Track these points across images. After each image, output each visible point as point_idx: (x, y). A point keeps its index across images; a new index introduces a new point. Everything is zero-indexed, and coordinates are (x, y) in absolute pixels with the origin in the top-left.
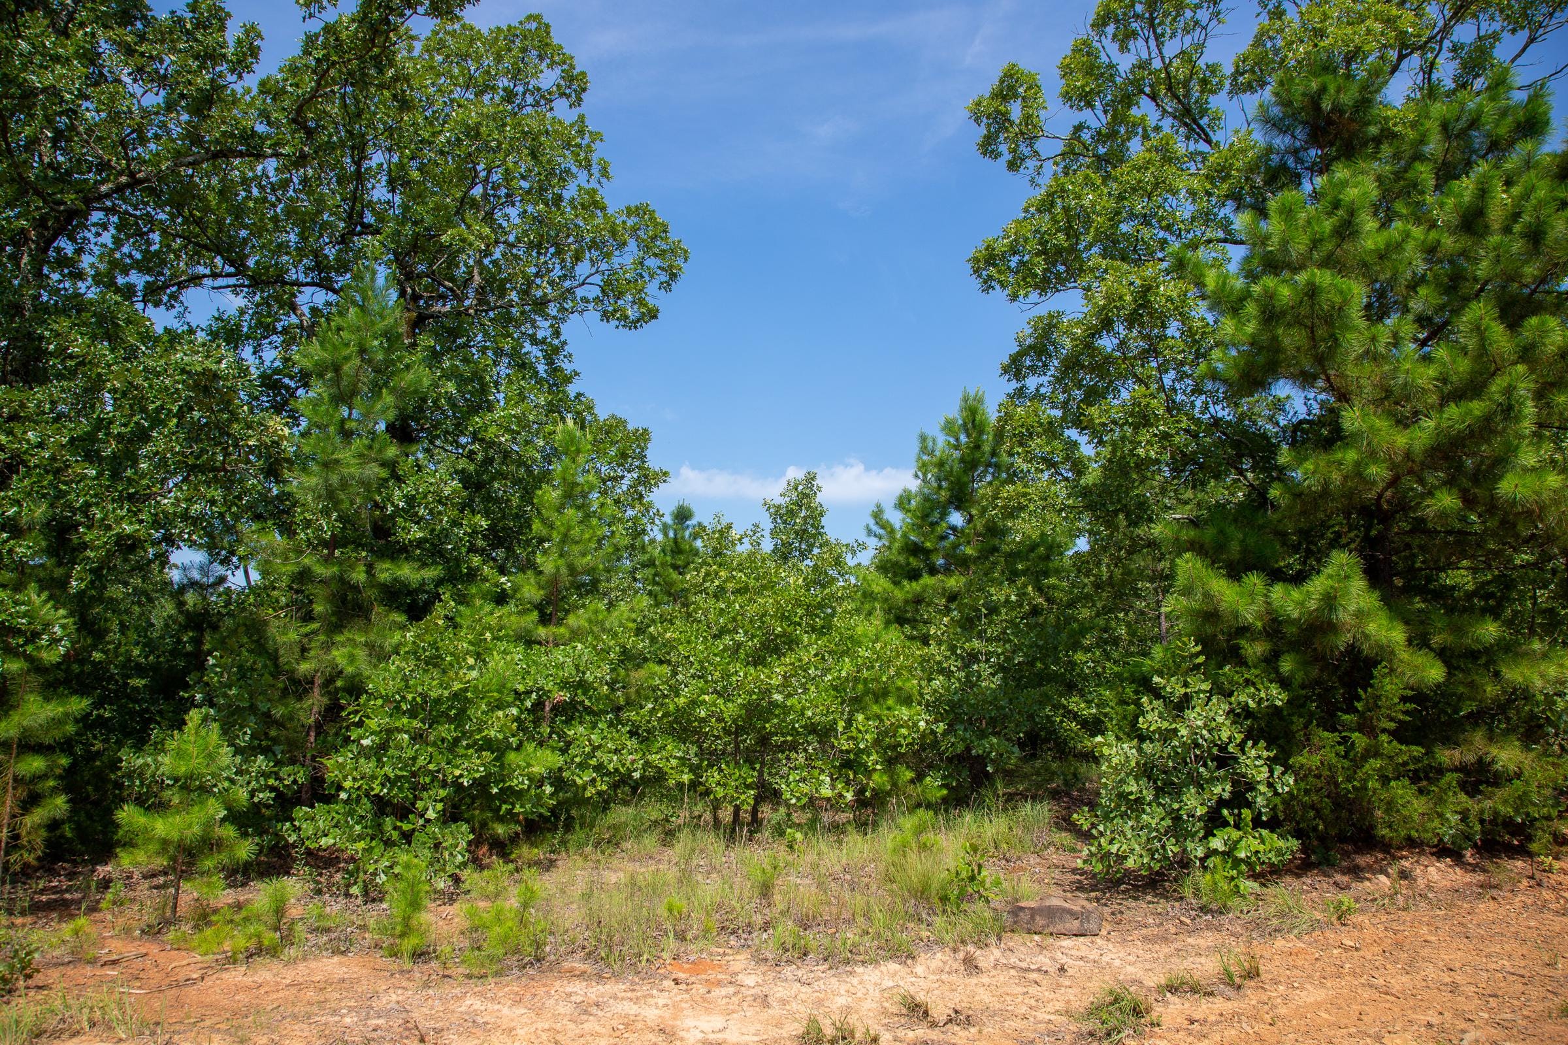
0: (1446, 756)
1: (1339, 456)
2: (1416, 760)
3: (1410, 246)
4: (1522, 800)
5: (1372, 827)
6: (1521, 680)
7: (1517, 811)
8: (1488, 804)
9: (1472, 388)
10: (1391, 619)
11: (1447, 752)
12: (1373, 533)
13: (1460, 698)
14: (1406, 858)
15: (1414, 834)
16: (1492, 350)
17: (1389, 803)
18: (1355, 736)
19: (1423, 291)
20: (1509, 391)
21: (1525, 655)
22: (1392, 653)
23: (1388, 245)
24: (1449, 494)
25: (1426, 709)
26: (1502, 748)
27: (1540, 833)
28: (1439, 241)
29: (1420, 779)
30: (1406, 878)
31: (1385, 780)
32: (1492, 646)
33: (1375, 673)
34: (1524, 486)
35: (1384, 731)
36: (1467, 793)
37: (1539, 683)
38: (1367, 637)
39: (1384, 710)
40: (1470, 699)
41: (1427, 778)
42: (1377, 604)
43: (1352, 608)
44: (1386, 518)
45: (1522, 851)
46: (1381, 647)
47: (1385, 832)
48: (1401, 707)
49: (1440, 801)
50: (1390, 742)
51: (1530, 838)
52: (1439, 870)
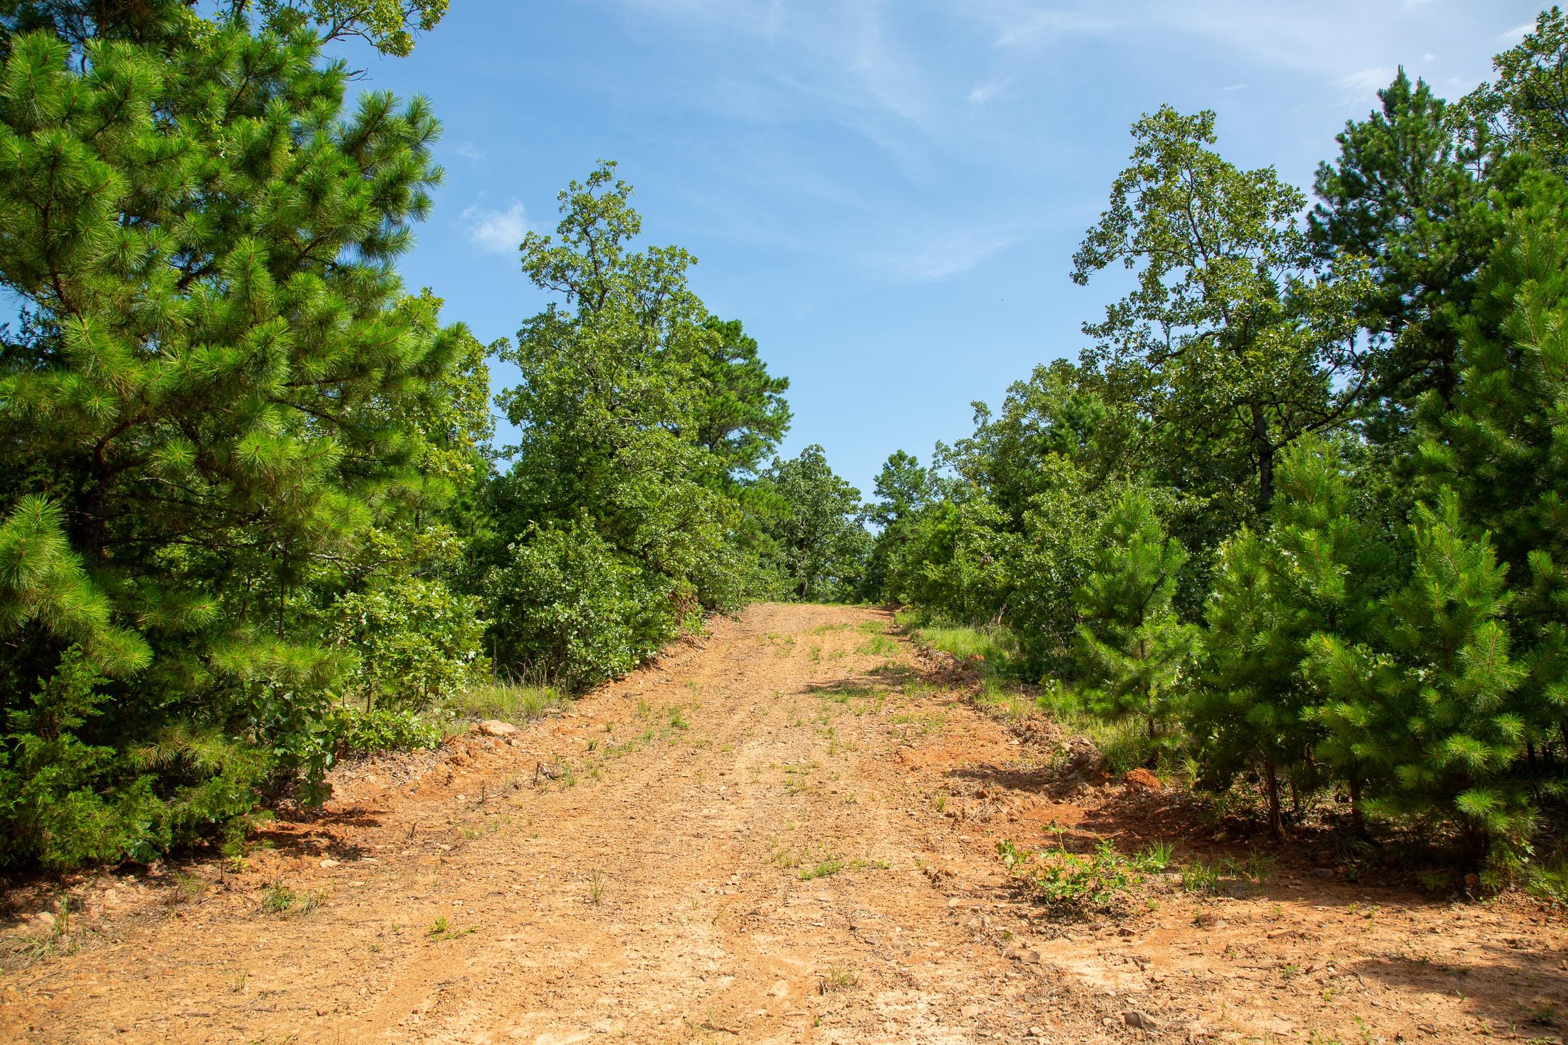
0: (141, 755)
1: (55, 380)
2: (102, 763)
3: (186, 163)
4: (220, 798)
5: (39, 851)
6: (231, 665)
7: (212, 812)
8: (182, 806)
9: (228, 335)
10: (93, 591)
11: (142, 751)
12: (86, 488)
13: (164, 687)
14: (80, 882)
15: (93, 854)
16: (255, 296)
17: (63, 820)
18: (27, 739)
19: (190, 218)
20: (266, 342)
21: (237, 639)
22: (89, 632)
23: (161, 152)
24: (184, 447)
25: (123, 700)
26: (204, 742)
27: (233, 831)
28: (218, 173)
29: (107, 785)
30: (76, 909)
31: (61, 791)
32: (206, 627)
33: (63, 656)
34: (265, 450)
35: (67, 729)
36: (160, 796)
37: (249, 670)
38: (58, 611)
39: (69, 704)
40: (175, 688)
41: (116, 782)
42: (77, 571)
43: (43, 570)
44: (105, 473)
45: (213, 853)
46: (76, 625)
47: (56, 855)
48: (93, 699)
49: (128, 811)
50: (72, 744)
51: (222, 838)
52: (119, 891)
